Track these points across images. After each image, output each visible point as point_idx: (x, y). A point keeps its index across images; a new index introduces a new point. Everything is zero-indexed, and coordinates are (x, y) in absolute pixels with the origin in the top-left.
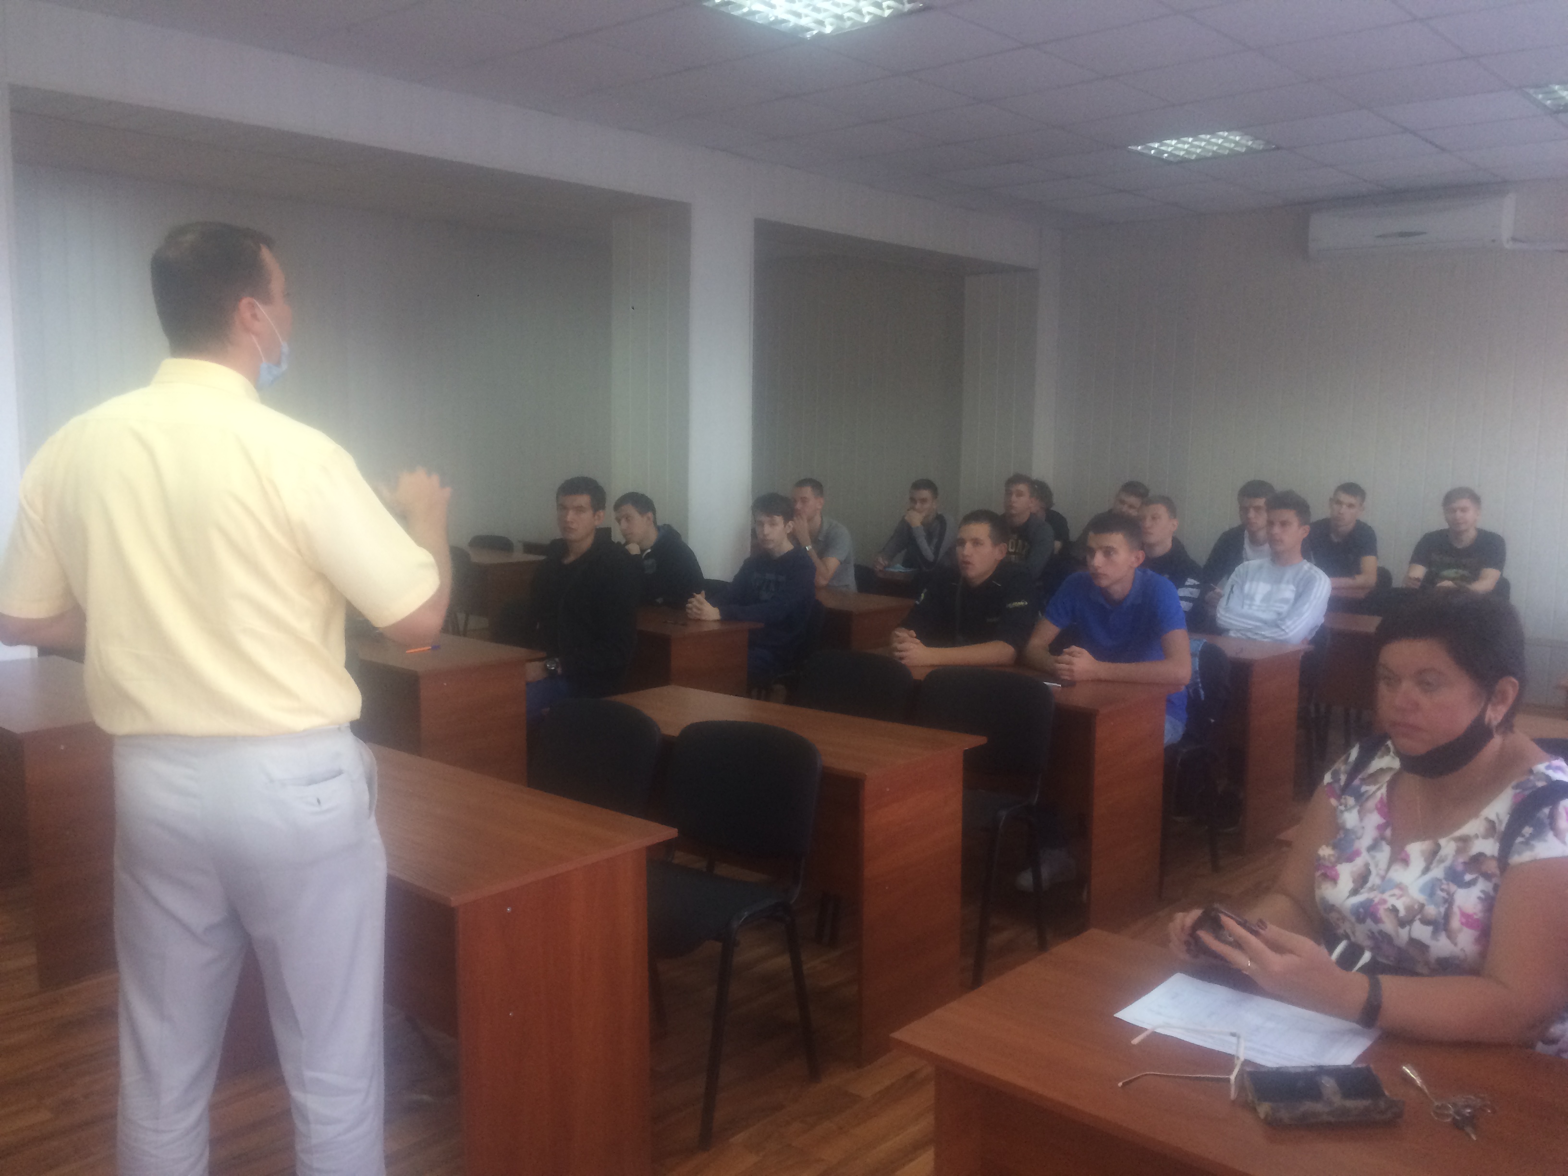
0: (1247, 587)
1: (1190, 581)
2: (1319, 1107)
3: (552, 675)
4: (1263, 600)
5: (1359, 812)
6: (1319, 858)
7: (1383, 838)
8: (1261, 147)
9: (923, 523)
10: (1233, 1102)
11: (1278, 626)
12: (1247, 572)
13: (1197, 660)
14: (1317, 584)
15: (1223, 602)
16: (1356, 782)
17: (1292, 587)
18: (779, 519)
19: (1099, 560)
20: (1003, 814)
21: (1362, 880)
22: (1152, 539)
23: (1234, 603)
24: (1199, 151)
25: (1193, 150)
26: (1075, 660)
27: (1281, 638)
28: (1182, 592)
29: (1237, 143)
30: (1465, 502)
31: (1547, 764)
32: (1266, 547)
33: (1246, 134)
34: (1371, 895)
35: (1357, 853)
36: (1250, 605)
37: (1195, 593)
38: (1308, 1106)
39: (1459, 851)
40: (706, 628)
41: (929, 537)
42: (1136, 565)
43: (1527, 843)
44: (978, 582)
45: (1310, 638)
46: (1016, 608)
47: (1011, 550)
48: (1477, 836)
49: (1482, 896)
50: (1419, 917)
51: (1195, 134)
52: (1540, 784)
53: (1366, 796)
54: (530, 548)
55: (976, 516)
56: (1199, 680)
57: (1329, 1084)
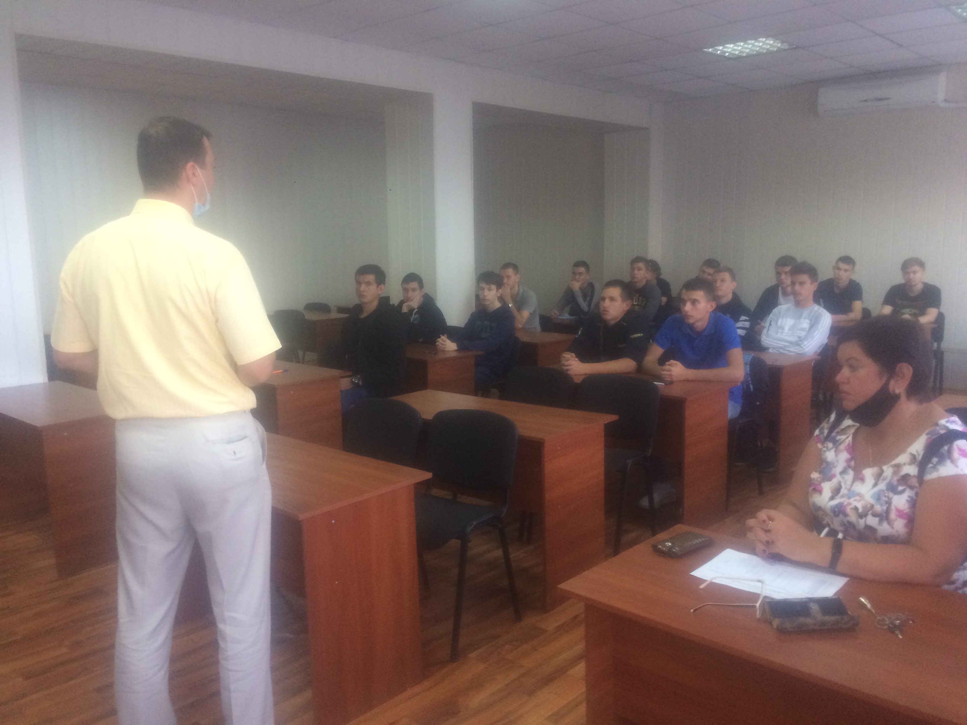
0: (779, 322)
1: (743, 318)
2: (808, 621)
3: (356, 385)
4: (790, 329)
5: (835, 451)
6: (811, 480)
7: (849, 466)
8: (787, 47)
9: (580, 289)
10: (759, 620)
11: (798, 345)
12: (780, 312)
13: (748, 366)
14: (823, 318)
15: (765, 331)
16: (834, 434)
17: (808, 321)
18: (494, 287)
19: (688, 307)
20: (629, 462)
21: (836, 491)
22: (720, 293)
23: (772, 330)
24: (747, 51)
25: (744, 50)
26: (673, 369)
27: (800, 352)
28: (740, 324)
29: (771, 45)
30: (917, 268)
31: (946, 420)
32: (792, 297)
33: (778, 39)
34: (842, 500)
35: (834, 476)
36: (782, 333)
37: (747, 324)
38: (802, 620)
39: (895, 473)
40: (448, 355)
41: (585, 296)
42: (711, 310)
43: (935, 467)
44: (613, 322)
45: (819, 352)
46: (635, 338)
47: (635, 303)
48: (905, 464)
49: (909, 499)
50: (870, 512)
51: (745, 40)
52: (942, 432)
53: (840, 442)
54: (341, 310)
55: (612, 283)
56: (750, 379)
57: (814, 607)
